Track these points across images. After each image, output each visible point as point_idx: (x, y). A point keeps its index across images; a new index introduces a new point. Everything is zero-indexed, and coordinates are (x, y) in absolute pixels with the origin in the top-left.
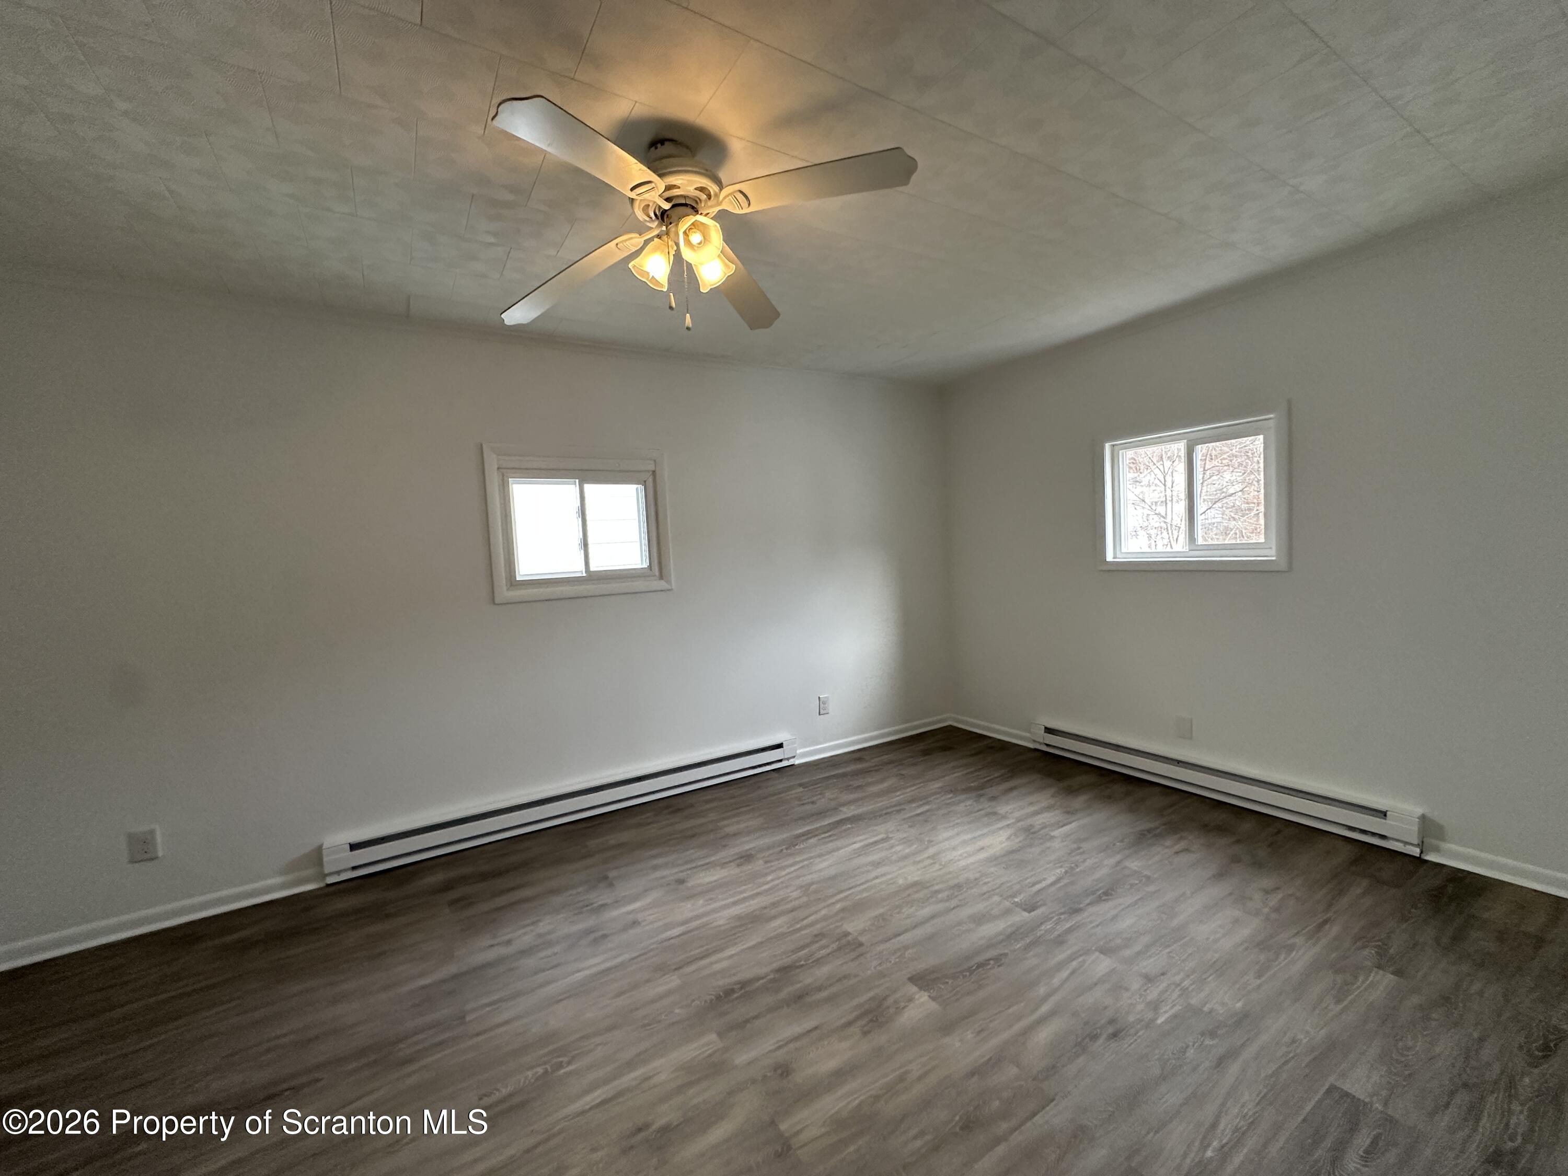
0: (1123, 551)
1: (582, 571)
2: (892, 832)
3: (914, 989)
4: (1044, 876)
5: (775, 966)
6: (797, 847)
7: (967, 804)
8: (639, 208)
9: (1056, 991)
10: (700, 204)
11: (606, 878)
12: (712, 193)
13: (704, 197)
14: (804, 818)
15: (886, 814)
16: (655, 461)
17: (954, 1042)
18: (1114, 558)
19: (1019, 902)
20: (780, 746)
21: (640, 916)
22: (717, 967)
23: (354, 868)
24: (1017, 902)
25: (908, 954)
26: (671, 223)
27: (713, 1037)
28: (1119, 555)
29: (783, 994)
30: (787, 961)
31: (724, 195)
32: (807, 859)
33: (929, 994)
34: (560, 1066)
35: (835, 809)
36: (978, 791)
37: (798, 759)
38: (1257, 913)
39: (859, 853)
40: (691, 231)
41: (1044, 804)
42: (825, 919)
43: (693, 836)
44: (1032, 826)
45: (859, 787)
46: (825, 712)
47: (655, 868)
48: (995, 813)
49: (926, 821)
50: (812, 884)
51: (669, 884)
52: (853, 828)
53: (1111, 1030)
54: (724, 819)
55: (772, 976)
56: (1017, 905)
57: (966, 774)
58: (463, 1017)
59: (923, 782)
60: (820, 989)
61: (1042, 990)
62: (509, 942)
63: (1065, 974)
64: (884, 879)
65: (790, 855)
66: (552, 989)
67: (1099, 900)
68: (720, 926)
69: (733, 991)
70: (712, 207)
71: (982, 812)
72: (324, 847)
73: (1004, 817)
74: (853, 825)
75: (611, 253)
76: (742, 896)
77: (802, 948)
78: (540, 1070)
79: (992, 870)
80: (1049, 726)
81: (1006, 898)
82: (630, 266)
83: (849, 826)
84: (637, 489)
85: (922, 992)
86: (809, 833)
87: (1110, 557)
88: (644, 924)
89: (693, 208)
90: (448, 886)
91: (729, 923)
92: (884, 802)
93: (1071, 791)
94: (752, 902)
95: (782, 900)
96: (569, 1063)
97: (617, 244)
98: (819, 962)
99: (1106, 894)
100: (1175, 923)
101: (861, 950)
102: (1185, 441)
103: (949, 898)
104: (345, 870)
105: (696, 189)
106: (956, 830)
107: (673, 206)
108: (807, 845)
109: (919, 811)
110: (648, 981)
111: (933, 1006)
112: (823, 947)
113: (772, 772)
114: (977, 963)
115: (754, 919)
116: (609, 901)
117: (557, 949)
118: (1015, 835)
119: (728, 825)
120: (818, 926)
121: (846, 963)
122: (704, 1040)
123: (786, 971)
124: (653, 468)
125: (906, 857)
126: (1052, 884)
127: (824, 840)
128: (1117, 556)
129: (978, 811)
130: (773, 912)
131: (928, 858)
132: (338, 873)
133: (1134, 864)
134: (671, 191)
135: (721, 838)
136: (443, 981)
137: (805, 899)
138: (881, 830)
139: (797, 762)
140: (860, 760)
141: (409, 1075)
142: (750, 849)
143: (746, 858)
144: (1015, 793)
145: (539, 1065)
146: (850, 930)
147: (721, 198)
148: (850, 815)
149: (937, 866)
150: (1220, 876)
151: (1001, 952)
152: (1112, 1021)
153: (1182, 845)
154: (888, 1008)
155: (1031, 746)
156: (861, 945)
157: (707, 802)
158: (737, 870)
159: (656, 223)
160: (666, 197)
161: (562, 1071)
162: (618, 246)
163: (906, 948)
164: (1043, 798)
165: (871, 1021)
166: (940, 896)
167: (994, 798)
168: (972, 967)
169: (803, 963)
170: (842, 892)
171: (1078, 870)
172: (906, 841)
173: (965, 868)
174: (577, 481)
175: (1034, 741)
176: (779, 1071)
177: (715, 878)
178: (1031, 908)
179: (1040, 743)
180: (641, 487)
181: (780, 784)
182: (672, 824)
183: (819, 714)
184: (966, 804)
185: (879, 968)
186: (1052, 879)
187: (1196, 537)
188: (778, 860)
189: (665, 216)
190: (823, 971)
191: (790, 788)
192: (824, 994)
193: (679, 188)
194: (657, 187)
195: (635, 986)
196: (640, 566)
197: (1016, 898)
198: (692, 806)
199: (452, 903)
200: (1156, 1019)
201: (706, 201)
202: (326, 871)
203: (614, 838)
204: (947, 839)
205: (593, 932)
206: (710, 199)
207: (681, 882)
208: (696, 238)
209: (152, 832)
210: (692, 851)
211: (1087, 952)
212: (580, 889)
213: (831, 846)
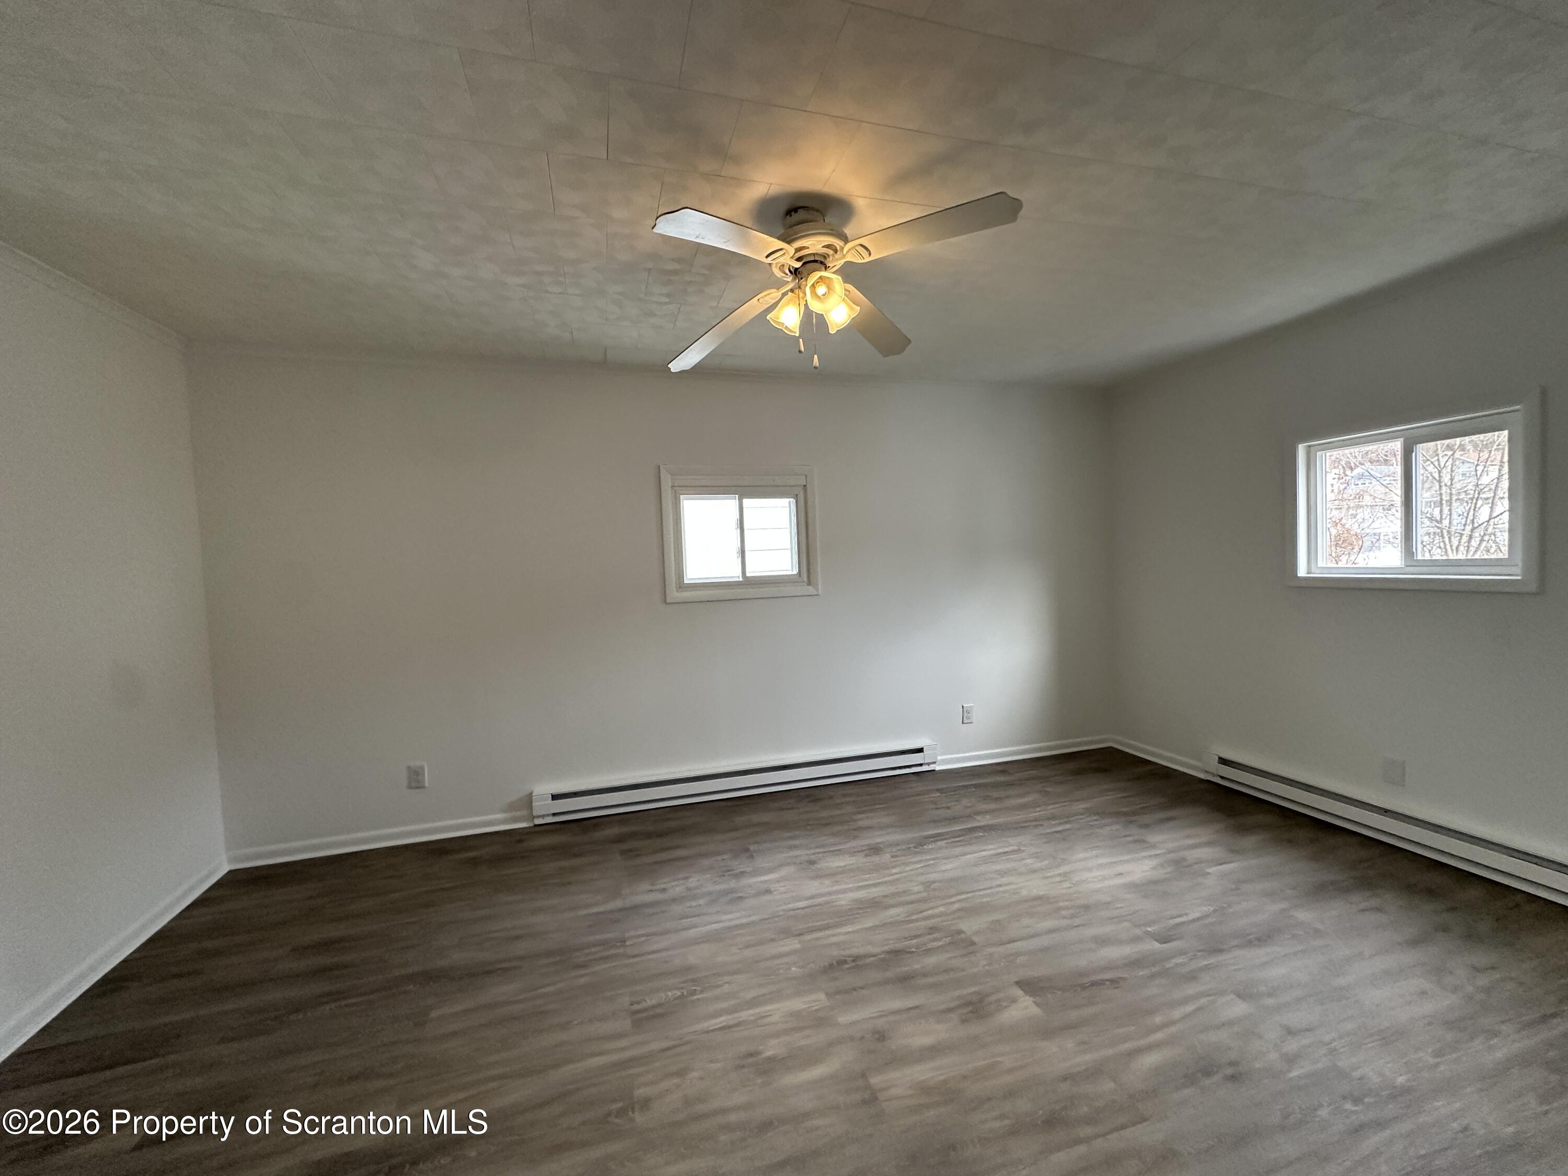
0: (1318, 566)
1: (739, 577)
2: (1024, 846)
3: (1019, 992)
4: (1187, 912)
5: (886, 948)
6: (925, 847)
7: (1114, 829)
8: (776, 267)
9: (1173, 1023)
10: (828, 259)
11: (747, 850)
12: (838, 248)
13: (831, 252)
14: (935, 822)
15: (1021, 827)
16: (806, 476)
17: (1051, 1047)
18: (1308, 573)
19: (1153, 932)
20: (920, 750)
21: (772, 887)
22: (834, 940)
23: (554, 815)
24: (1150, 931)
25: (1020, 960)
26: (802, 279)
27: (822, 996)
28: (1313, 569)
29: (890, 974)
30: (899, 946)
31: (849, 248)
32: (933, 859)
33: (1034, 1000)
34: (693, 993)
35: (970, 817)
36: (1129, 817)
37: (939, 765)
38: (1455, 990)
39: (986, 860)
40: (818, 285)
41: (1204, 839)
42: (940, 915)
43: (828, 824)
44: (1184, 859)
45: (997, 799)
46: (969, 721)
47: (791, 848)
48: (1144, 841)
49: (1064, 840)
50: (934, 882)
51: (801, 863)
52: (984, 836)
53: (1229, 1071)
54: (860, 813)
55: (883, 956)
56: (1148, 934)
57: (1121, 798)
58: (625, 942)
59: (1070, 801)
60: (925, 975)
61: (1158, 1019)
62: (664, 890)
63: (1190, 1008)
64: (1007, 888)
65: (916, 853)
66: (692, 933)
67: (1249, 944)
68: (842, 905)
69: (845, 962)
70: (837, 260)
71: (1130, 839)
72: (533, 795)
73: (1153, 846)
74: (986, 834)
75: (753, 307)
76: (866, 883)
77: (916, 937)
78: (678, 993)
79: (1128, 896)
80: (1223, 756)
81: (1138, 926)
82: (768, 318)
83: (981, 834)
84: (789, 502)
85: (1027, 998)
86: (939, 836)
87: (1302, 572)
88: (775, 893)
89: (822, 263)
90: (620, 839)
91: (849, 905)
92: (1020, 816)
93: (1243, 829)
94: (874, 890)
95: (904, 892)
96: (702, 992)
97: (759, 300)
98: (929, 951)
99: (1263, 938)
100: (1341, 981)
101: (971, 948)
102: (1402, 439)
103: (1072, 917)
104: (548, 815)
105: (823, 247)
106: (1094, 853)
107: (804, 264)
108: (936, 847)
109: (1060, 829)
110: (772, 940)
111: (1035, 1010)
112: (935, 940)
113: (912, 775)
114: (1091, 981)
115: (875, 905)
116: (748, 870)
117: (701, 902)
118: (1162, 865)
119: (861, 819)
120: (933, 921)
121: (955, 957)
122: (813, 997)
123: (896, 953)
124: (805, 484)
125: (1034, 871)
126: (1194, 921)
127: (954, 844)
128: (1312, 572)
129: (1125, 836)
130: (892, 902)
131: (1059, 875)
132: (543, 816)
133: (1303, 915)
134: (802, 252)
135: (855, 830)
136: (612, 912)
137: (924, 894)
138: (1013, 842)
139: (938, 768)
140: (1003, 772)
141: (582, 976)
142: (880, 843)
143: (875, 850)
144: (1172, 824)
145: (678, 989)
146: (964, 929)
147: (845, 251)
148: (983, 824)
149: (1067, 885)
150: (1414, 943)
151: (1120, 975)
152: (1232, 1064)
153: (1374, 902)
154: (991, 1003)
155: (1202, 776)
156: (973, 944)
157: (844, 796)
158: (865, 860)
159: (791, 278)
160: (796, 258)
161: (696, 997)
162: (760, 301)
163: (1018, 954)
164: (1204, 833)
165: (972, 1012)
166: (1063, 912)
167: (1146, 826)
168: (1085, 984)
169: (913, 950)
170: (963, 893)
171: (1231, 910)
172: (1036, 856)
173: (1097, 891)
174: (737, 496)
175: (1207, 772)
176: (877, 1036)
177: (842, 864)
178: (1164, 940)
179: (1214, 775)
180: (793, 500)
181: (918, 787)
182: (808, 812)
183: (963, 723)
184: (1114, 827)
185: (987, 968)
186: (1196, 915)
187: (1414, 550)
188: (904, 855)
189: (797, 273)
190: (931, 961)
191: (929, 792)
192: (930, 980)
193: (809, 248)
194: (787, 252)
195: (761, 943)
196: (790, 573)
197: (1150, 927)
198: (831, 797)
199: (623, 853)
200: (1289, 1071)
201: (833, 255)
202: (535, 814)
203: (755, 818)
204: (1080, 860)
205: (732, 892)
206: (836, 253)
207: (812, 863)
208: (821, 290)
209: (422, 768)
210: (825, 838)
211: (1222, 993)
212: (726, 857)
213: (958, 850)
